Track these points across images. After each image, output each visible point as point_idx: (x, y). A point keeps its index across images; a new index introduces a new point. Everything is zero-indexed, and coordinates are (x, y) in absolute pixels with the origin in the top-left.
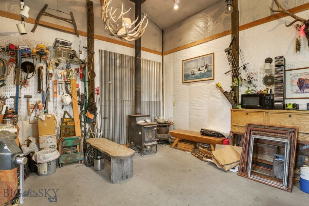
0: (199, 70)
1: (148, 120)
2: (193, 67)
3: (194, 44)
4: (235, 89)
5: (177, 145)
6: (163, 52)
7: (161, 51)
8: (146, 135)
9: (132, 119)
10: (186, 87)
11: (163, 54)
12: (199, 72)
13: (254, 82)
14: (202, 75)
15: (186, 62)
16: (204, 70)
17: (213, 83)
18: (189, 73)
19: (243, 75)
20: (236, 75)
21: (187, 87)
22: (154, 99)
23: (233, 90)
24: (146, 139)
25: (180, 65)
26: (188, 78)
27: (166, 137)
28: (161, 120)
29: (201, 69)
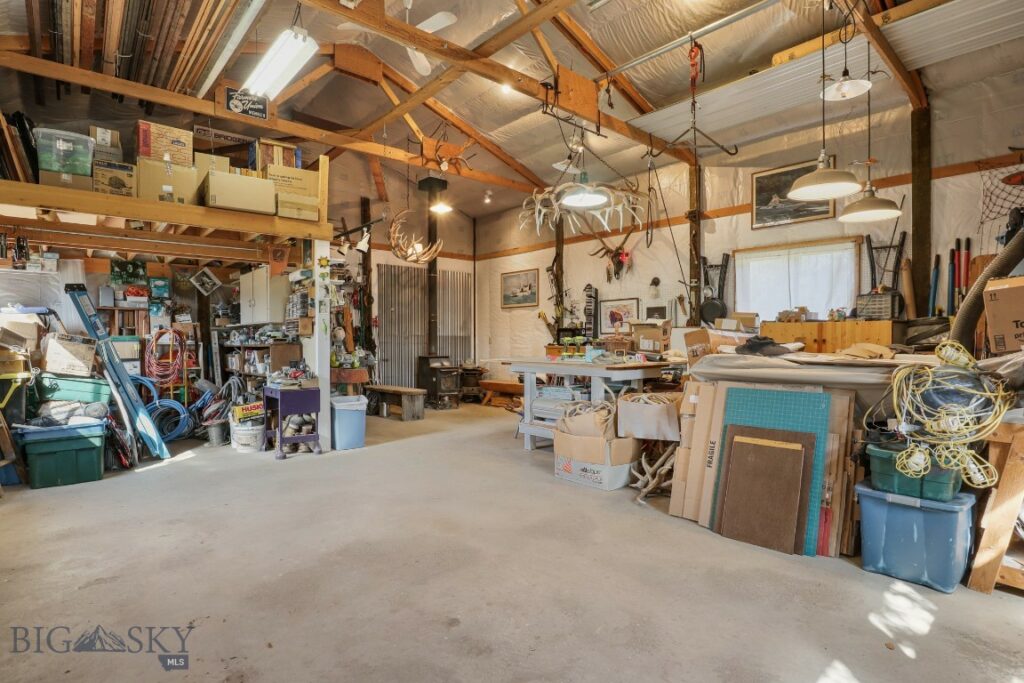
0: (522, 291)
1: (446, 364)
2: (515, 286)
3: (515, 251)
4: (558, 320)
5: (490, 400)
6: (474, 255)
7: (471, 254)
8: (443, 381)
9: (423, 361)
10: (506, 314)
11: (474, 258)
12: (522, 294)
13: (577, 313)
14: (525, 299)
15: (506, 277)
16: (527, 293)
17: (537, 311)
18: (509, 293)
19: (567, 303)
20: (559, 302)
21: (508, 314)
22: (460, 333)
23: (556, 322)
24: (443, 387)
25: (498, 279)
26: (509, 301)
27: (474, 390)
28: (469, 365)
29: (525, 289)
